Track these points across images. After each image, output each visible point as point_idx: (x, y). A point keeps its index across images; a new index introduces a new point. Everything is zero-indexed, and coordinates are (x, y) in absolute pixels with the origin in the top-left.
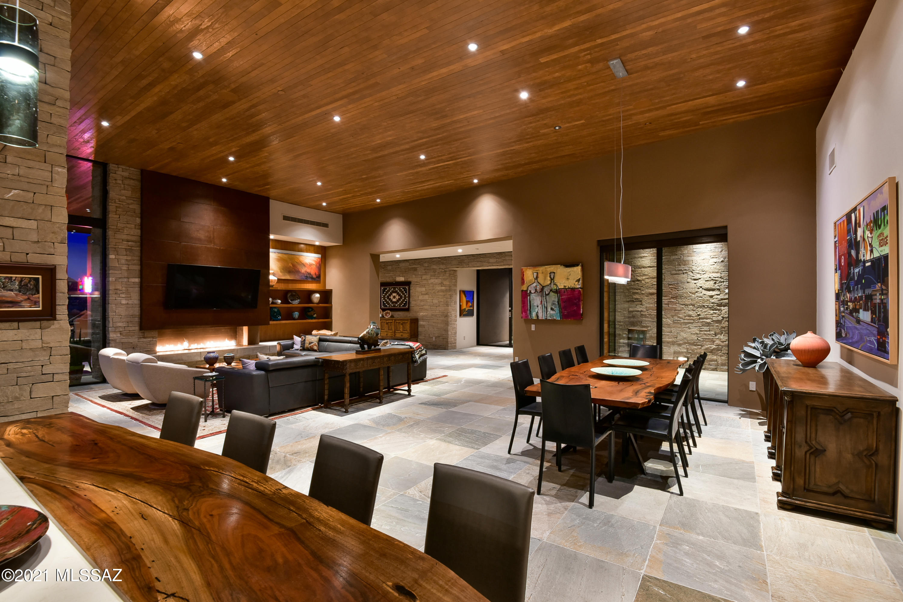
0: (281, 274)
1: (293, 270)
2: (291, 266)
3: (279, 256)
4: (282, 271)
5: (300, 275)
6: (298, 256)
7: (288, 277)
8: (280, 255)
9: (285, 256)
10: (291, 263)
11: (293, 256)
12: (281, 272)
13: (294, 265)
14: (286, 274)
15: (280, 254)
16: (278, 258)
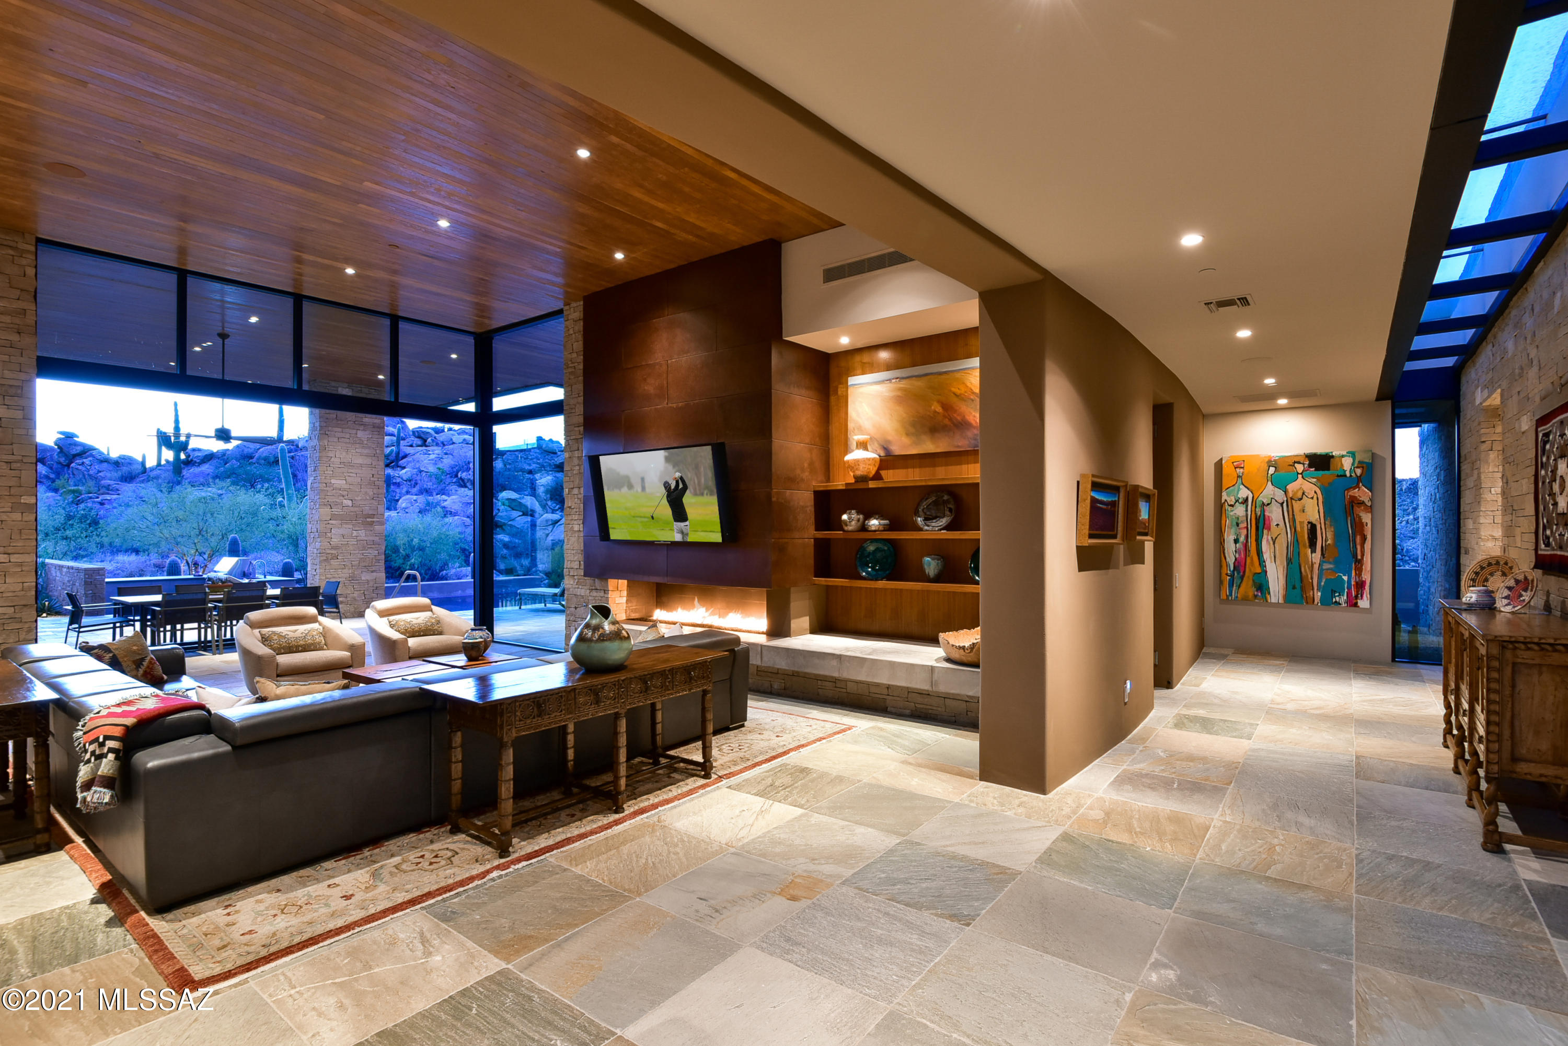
0: (906, 440)
1: (946, 421)
2: (939, 409)
3: (900, 389)
4: (912, 430)
5: (969, 434)
6: (958, 375)
7: (929, 447)
8: (903, 384)
9: (918, 383)
10: (938, 402)
11: (944, 377)
12: (907, 434)
13: (947, 407)
14: (924, 437)
15: (904, 382)
16: (899, 393)
